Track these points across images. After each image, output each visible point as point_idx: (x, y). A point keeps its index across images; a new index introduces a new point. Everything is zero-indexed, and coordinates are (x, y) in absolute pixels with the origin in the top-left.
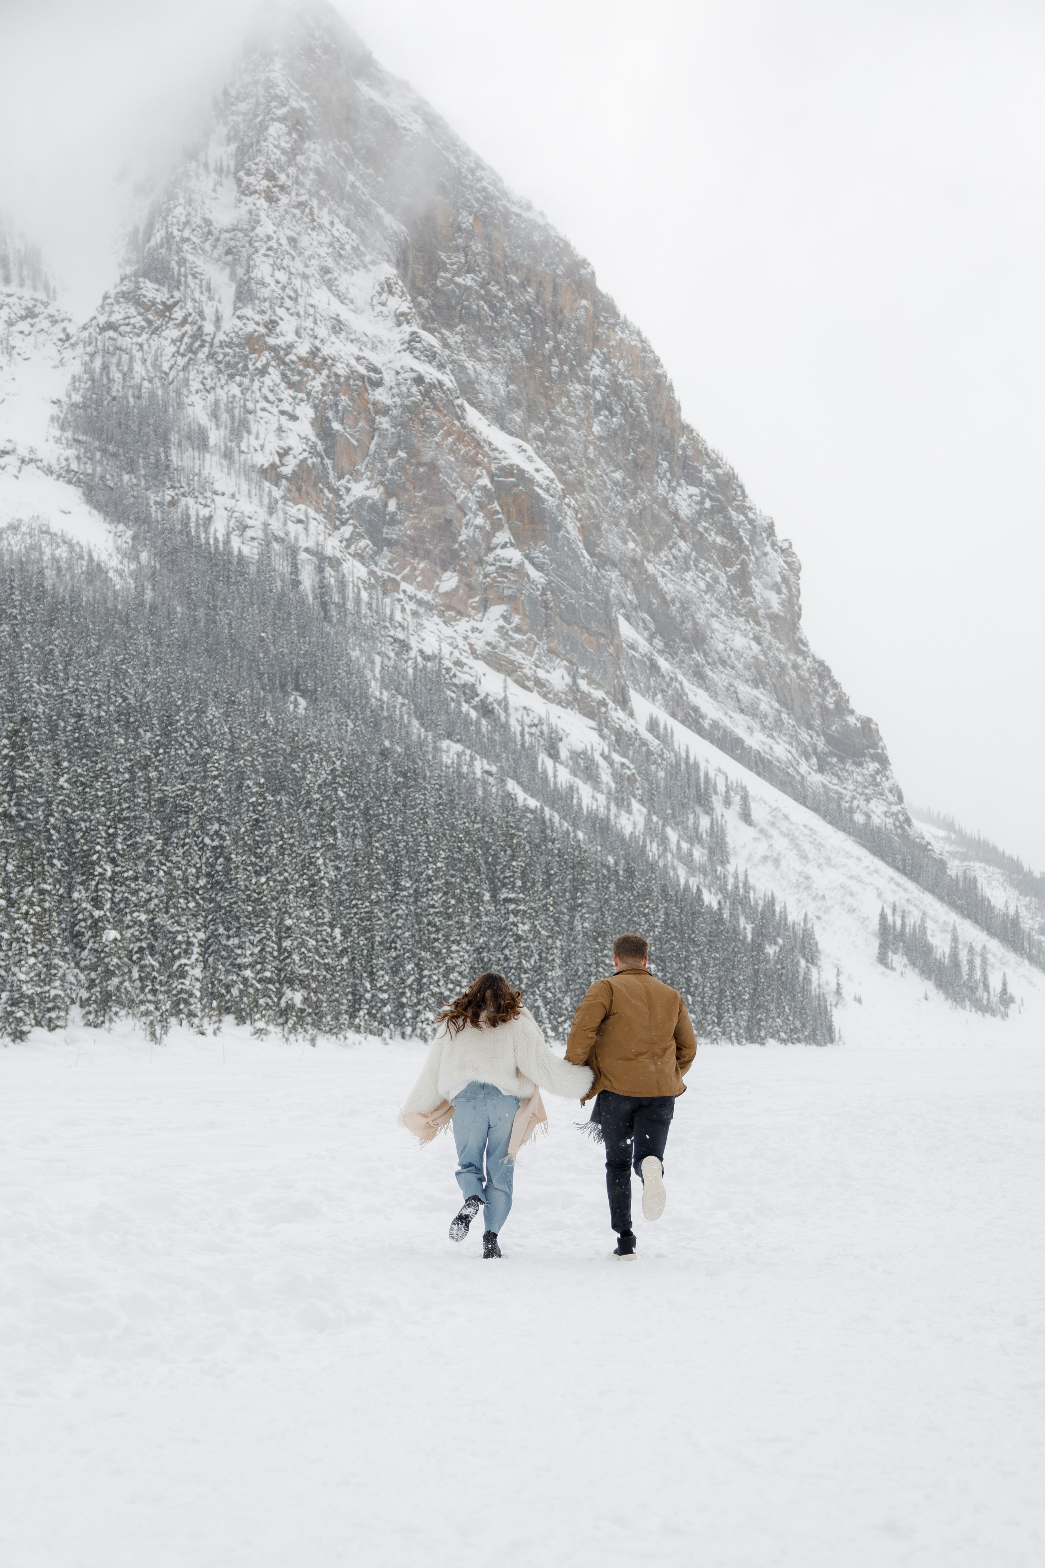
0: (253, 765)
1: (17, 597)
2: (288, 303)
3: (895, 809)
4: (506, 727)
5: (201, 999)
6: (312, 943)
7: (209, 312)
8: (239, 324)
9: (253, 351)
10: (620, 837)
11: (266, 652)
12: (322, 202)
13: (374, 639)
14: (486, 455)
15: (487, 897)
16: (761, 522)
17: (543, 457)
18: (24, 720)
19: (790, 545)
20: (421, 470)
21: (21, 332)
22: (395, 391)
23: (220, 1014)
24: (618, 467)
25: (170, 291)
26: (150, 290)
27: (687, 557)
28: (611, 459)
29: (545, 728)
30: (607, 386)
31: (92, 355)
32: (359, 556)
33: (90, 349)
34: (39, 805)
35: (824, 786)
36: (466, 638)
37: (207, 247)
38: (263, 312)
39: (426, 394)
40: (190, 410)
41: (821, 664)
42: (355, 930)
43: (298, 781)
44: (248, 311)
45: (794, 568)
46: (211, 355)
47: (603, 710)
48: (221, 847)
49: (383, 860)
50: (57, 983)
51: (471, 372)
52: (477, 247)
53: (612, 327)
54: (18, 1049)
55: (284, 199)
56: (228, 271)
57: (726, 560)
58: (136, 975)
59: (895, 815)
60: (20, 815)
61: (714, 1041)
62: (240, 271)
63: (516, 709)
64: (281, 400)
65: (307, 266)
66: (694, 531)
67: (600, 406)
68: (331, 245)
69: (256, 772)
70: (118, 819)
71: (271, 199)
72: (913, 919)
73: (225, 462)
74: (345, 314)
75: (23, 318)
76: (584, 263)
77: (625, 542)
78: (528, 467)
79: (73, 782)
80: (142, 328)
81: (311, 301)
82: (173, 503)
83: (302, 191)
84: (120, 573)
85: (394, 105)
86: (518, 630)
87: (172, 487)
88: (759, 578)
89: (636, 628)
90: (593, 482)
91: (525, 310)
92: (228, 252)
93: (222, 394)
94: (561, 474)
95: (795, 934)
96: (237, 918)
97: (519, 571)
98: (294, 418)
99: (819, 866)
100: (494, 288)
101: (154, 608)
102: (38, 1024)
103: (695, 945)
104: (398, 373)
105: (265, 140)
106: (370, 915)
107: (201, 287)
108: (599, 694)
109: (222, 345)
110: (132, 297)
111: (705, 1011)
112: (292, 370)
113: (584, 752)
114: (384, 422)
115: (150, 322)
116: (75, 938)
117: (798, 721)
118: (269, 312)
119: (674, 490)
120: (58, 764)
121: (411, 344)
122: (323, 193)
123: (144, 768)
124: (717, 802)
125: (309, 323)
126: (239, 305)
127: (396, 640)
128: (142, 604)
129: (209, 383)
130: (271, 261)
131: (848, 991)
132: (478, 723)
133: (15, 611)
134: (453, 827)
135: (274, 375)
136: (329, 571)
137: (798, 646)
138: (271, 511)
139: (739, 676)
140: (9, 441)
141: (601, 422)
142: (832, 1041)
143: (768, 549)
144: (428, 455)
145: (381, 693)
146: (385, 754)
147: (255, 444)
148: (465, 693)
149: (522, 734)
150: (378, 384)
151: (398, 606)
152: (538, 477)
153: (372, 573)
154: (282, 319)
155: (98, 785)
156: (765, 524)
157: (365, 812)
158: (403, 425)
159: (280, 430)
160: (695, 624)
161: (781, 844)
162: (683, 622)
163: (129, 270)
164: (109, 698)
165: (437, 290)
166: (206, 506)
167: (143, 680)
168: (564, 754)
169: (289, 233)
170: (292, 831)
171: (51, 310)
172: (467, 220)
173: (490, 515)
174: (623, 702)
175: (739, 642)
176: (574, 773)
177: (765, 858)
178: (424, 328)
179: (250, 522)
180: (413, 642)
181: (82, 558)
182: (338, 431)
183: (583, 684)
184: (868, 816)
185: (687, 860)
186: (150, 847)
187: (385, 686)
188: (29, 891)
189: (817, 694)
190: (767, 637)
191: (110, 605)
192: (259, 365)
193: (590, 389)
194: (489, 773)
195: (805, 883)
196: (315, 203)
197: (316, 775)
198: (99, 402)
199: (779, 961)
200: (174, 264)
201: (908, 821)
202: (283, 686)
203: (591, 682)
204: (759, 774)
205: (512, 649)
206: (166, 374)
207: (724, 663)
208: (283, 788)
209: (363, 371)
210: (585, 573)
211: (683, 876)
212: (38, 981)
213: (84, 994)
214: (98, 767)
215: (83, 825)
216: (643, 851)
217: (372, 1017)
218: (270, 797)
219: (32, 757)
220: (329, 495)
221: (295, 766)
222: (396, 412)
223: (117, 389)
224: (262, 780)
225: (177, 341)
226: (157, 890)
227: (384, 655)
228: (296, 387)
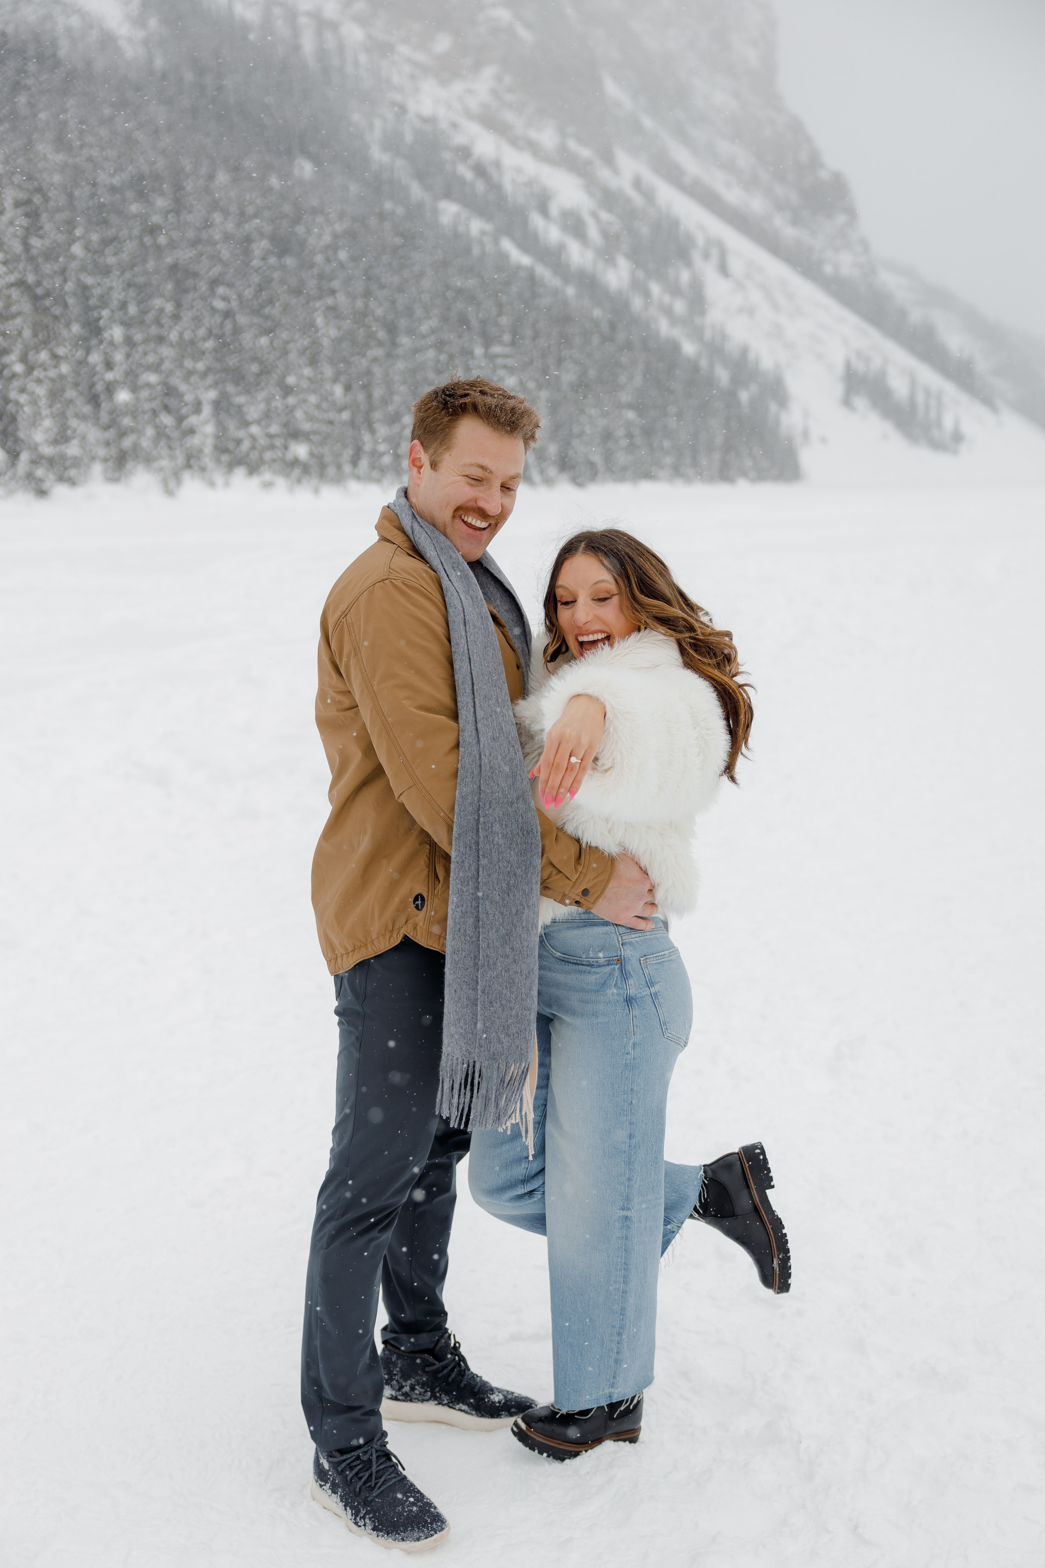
0: (259, 228)
3: (863, 259)
4: (499, 187)
5: (212, 454)
6: (313, 399)
10: (607, 291)
13: (374, 103)
15: (479, 351)
23: (231, 468)
29: (537, 188)
35: (798, 239)
36: (460, 99)
42: (355, 387)
43: (302, 244)
47: (591, 168)
48: (228, 309)
49: (382, 320)
54: (42, 506)
58: (150, 432)
59: (863, 266)
60: (38, 284)
63: (510, 170)
69: (262, 235)
70: (129, 284)
72: (877, 364)
79: (87, 248)
84: (129, 41)
86: (510, 90)
88: (737, 33)
89: (622, 86)
95: (768, 381)
96: (244, 377)
97: (508, 34)
99: (791, 315)
101: (164, 76)
102: (59, 481)
103: (672, 392)
106: (369, 372)
108: (587, 153)
111: (681, 455)
113: (574, 211)
116: (94, 400)
117: (775, 176)
120: (72, 232)
123: (154, 233)
124: (697, 257)
127: (393, 103)
128: (152, 72)
131: (814, 432)
132: (473, 184)
134: (447, 287)
136: (327, 35)
137: (774, 101)
139: (717, 132)
142: (798, 478)
145: (377, 156)
146: (382, 216)
148: (457, 155)
149: (516, 193)
151: (395, 70)
153: (368, 36)
155: (110, 251)
157: (366, 272)
160: (678, 81)
161: (757, 296)
162: (666, 79)
164: (121, 166)
168: (555, 212)
174: (609, 160)
175: (720, 98)
176: (564, 230)
177: (741, 310)
180: (411, 105)
181: (92, 26)
183: (573, 144)
184: (837, 267)
185: (668, 312)
186: (162, 310)
187: (381, 148)
189: (790, 148)
190: (747, 93)
191: (120, 74)
194: (485, 233)
195: (778, 332)
197: (319, 237)
199: (752, 406)
201: (874, 271)
202: (288, 150)
203: (580, 140)
204: (734, 227)
205: (504, 109)
207: (705, 120)
208: (289, 251)
211: (664, 328)
212: (56, 442)
213: (102, 452)
214: (111, 232)
215: (97, 292)
216: (626, 306)
217: (373, 467)
218: (272, 260)
219: (48, 227)
221: (299, 229)
224: (266, 245)
226: (167, 351)
227: (383, 118)
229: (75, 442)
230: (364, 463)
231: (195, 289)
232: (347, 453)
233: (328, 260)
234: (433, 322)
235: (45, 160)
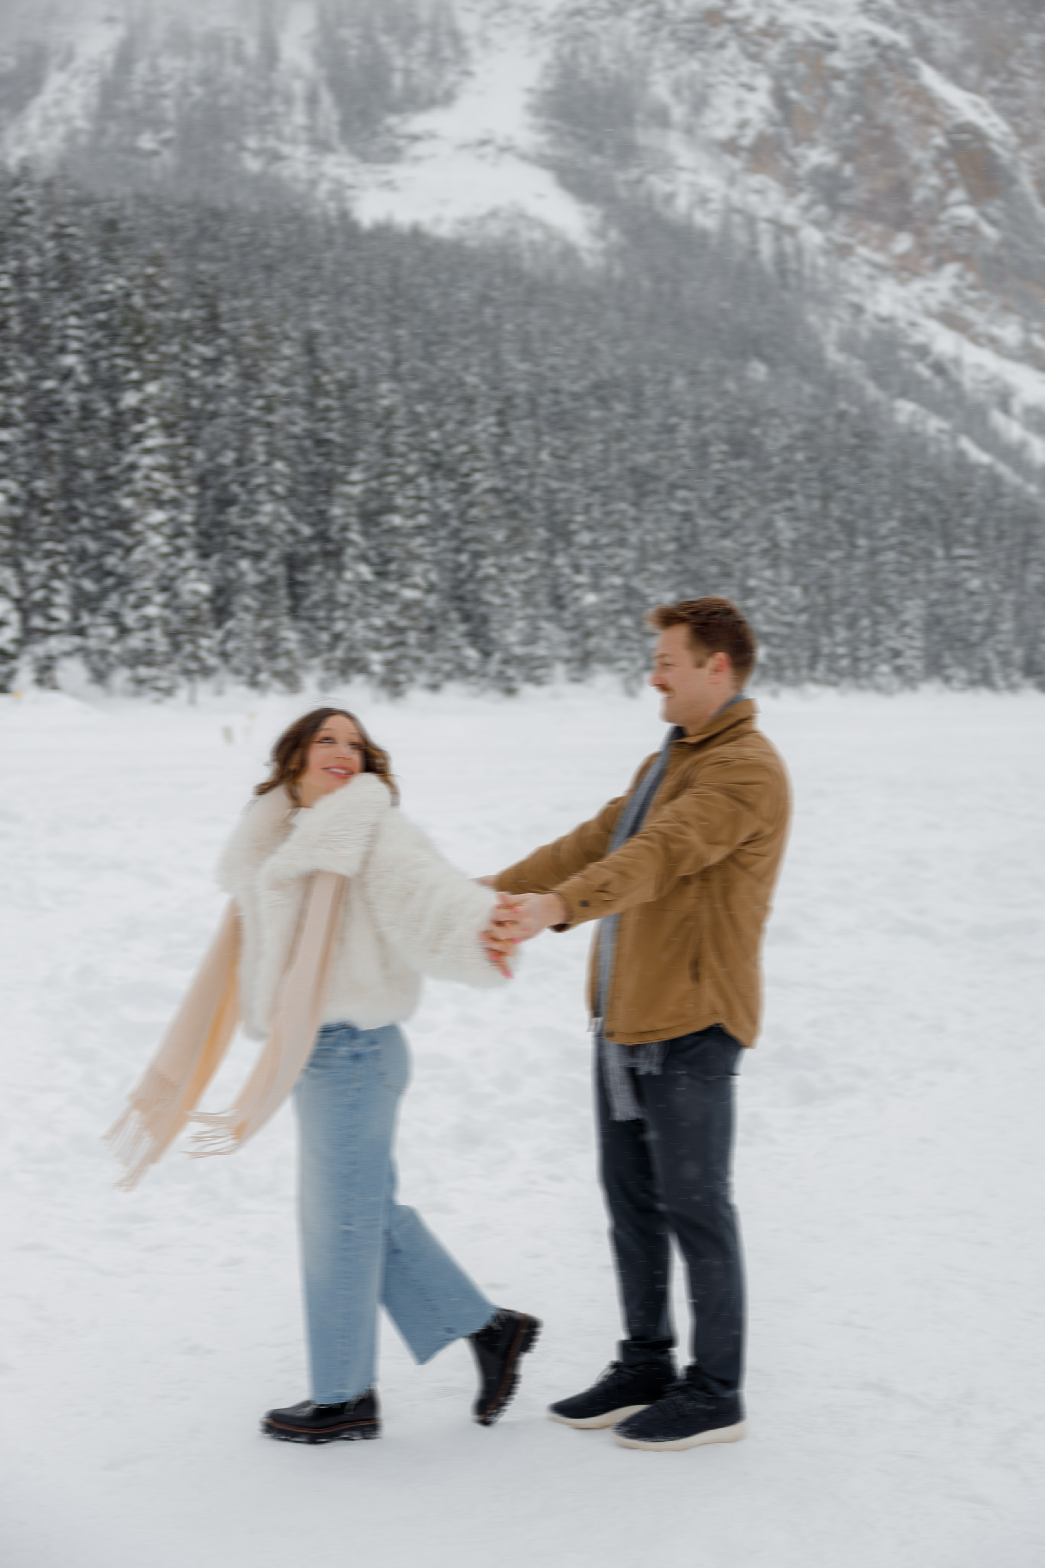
0: (717, 432)
1: (498, 280)
4: (959, 385)
6: (773, 601)
9: (713, 25)
11: (729, 322)
13: (831, 304)
14: (941, 112)
15: (940, 552)
17: (998, 111)
18: (509, 398)
20: (878, 133)
21: (497, 25)
22: (852, 54)
29: (998, 384)
31: (562, 42)
32: (817, 224)
33: (560, 35)
36: (919, 298)
39: (882, 56)
40: (653, 90)
42: (814, 589)
43: (759, 446)
46: (674, 33)
48: (689, 513)
49: (840, 521)
51: (927, 30)
58: (612, 633)
63: (970, 367)
69: (719, 438)
73: (687, 138)
75: (497, 10)
78: (985, 124)
79: (553, 456)
80: (608, 11)
82: (639, 181)
84: (591, 251)
86: (972, 288)
87: (638, 166)
93: (684, 71)
94: (1017, 127)
97: (975, 229)
98: (750, 88)
101: (623, 285)
102: (527, 680)
104: (853, 37)
106: (827, 576)
109: (684, 21)
112: (750, 41)
113: (1037, 407)
114: (839, 87)
116: (558, 602)
120: (540, 438)
121: (867, 6)
127: (852, 304)
128: (612, 281)
129: (672, 61)
132: (932, 383)
133: (497, 294)
134: (908, 487)
135: (732, 50)
136: (787, 240)
138: (731, 181)
140: (488, 131)
144: (884, 117)
145: (838, 356)
146: (841, 416)
147: (716, 117)
148: (919, 353)
149: (976, 391)
150: (832, 48)
151: (854, 272)
152: (994, 133)
153: (829, 240)
155: (575, 457)
157: (824, 473)
158: (860, 89)
159: (739, 102)
164: (583, 374)
166: (669, 181)
167: (614, 355)
168: (1017, 408)
173: (944, 173)
176: (1027, 428)
179: (711, 195)
180: (870, 306)
181: (555, 239)
182: (795, 101)
183: (1037, 338)
187: (842, 349)
188: (517, 559)
191: (582, 283)
192: (719, 38)
194: (942, 431)
197: (776, 439)
198: (569, 87)
202: (744, 353)
205: (968, 307)
206: (631, 55)
208: (746, 453)
209: (818, 36)
210: (1039, 227)
213: (566, 653)
214: (575, 440)
215: (562, 496)
217: (831, 670)
218: (731, 463)
219: (516, 433)
220: (786, 164)
221: (756, 431)
222: (851, 76)
223: (585, 73)
224: (724, 447)
225: (640, 21)
226: (629, 554)
227: (839, 319)
228: (754, 57)
229: (543, 643)
230: (821, 667)
231: (655, 492)
232: (805, 656)
233: (786, 461)
234: (893, 524)
235: (512, 369)
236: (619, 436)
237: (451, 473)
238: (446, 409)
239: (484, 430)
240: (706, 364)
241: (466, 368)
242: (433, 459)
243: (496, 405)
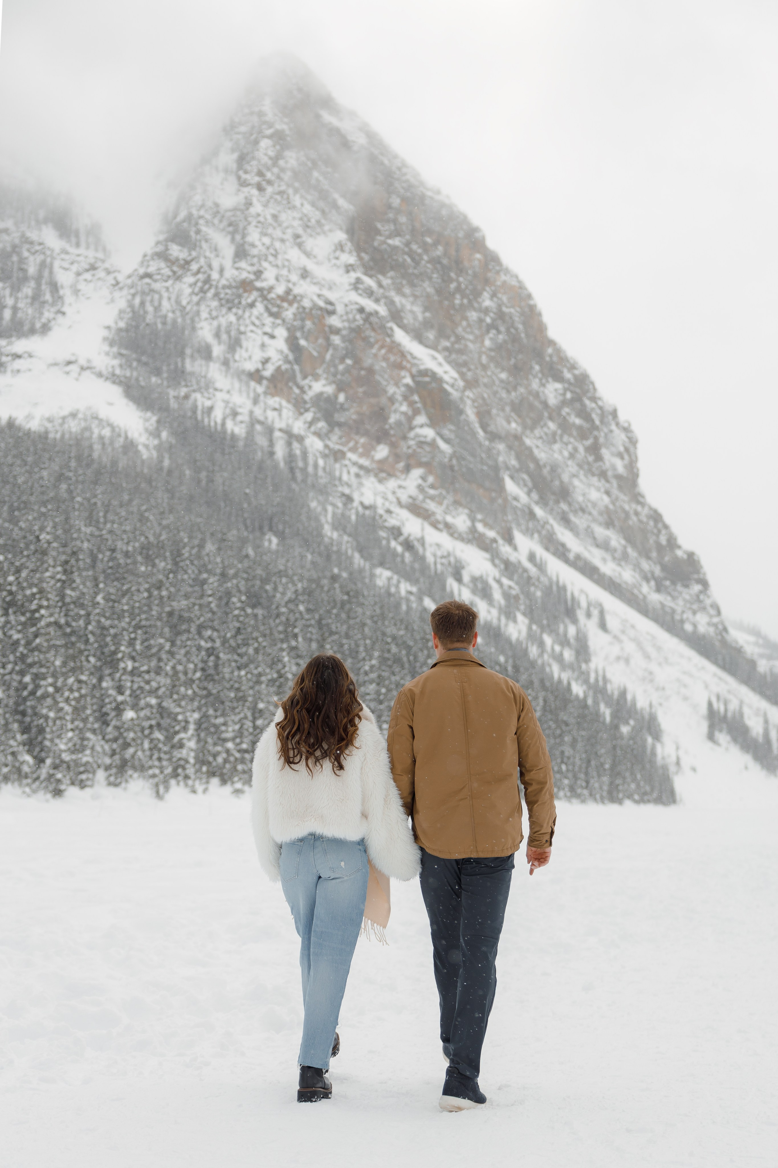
0: (237, 586)
1: (73, 464)
2: (271, 258)
3: (715, 620)
4: (423, 558)
5: (194, 765)
7: (215, 264)
8: (236, 273)
9: (245, 291)
10: (508, 641)
11: (249, 504)
12: (296, 191)
13: (327, 494)
14: (408, 361)
16: (609, 408)
17: (449, 363)
18: (74, 553)
19: (630, 425)
20: (363, 373)
21: (86, 280)
22: (345, 318)
23: (208, 777)
24: (503, 370)
25: (189, 251)
26: (176, 251)
27: (554, 434)
28: (498, 365)
29: (452, 559)
30: (495, 313)
31: (134, 295)
32: (318, 435)
33: (132, 291)
34: (81, 616)
35: (661, 603)
36: (394, 493)
37: (216, 221)
38: (252, 265)
39: (366, 320)
40: (200, 333)
41: (656, 511)
43: (270, 599)
44: (243, 264)
45: (633, 442)
46: (216, 295)
47: (494, 545)
48: (213, 648)
50: (88, 752)
51: (398, 304)
52: (403, 219)
53: (498, 273)
54: (57, 803)
55: (270, 190)
56: (229, 238)
57: (583, 435)
58: (146, 745)
59: (715, 625)
60: (68, 624)
61: (583, 801)
62: (238, 237)
63: (431, 545)
64: (264, 325)
65: (284, 233)
66: (559, 414)
67: (489, 328)
68: (301, 219)
69: (239, 591)
70: (138, 627)
71: (260, 188)
72: (733, 705)
73: (223, 368)
74: (310, 265)
75: (87, 270)
76: (476, 229)
77: (509, 422)
78: (439, 371)
79: (107, 599)
80: (169, 277)
81: (287, 257)
82: (187, 397)
83: (282, 183)
84: (146, 446)
85: (346, 126)
86: (432, 487)
87: (186, 386)
88: (607, 448)
89: (518, 484)
90: (486, 380)
91: (435, 261)
92: (230, 224)
93: (223, 321)
94: (462, 375)
95: (643, 717)
96: (223, 703)
97: (433, 444)
98: (272, 337)
99: (660, 664)
100: (414, 247)
101: (170, 472)
102: (73, 783)
103: (567, 724)
104: (346, 305)
105: (258, 150)
107: (210, 247)
108: (491, 534)
109: (224, 287)
110: (163, 255)
111: (576, 778)
112: (272, 304)
113: (481, 577)
114: (336, 340)
115: (174, 273)
116: (102, 718)
117: (640, 554)
118: (257, 265)
119: (543, 385)
120: (97, 585)
121: (356, 285)
122: (297, 184)
123: (159, 588)
124: (581, 615)
125: (285, 272)
126: (237, 260)
127: (343, 495)
128: (161, 469)
129: (214, 314)
130: (259, 230)
131: (685, 763)
132: (403, 556)
133: (71, 474)
134: (384, 634)
135: (260, 307)
136: (296, 445)
137: (637, 498)
138: (256, 401)
139: (595, 520)
140: (73, 354)
141: (491, 339)
142: (674, 801)
143: (613, 427)
144: (368, 362)
145: (332, 533)
146: (334, 578)
147: (245, 355)
148: (393, 533)
149: (435, 563)
150: (333, 313)
151: (345, 471)
152: (446, 378)
153: (326, 446)
154: (266, 269)
155: (124, 601)
156: (611, 409)
157: (319, 622)
158: (351, 341)
159: (263, 346)
160: (562, 482)
161: (630, 647)
162: (552, 481)
163: (161, 237)
164: (135, 537)
165: (375, 249)
166: (209, 399)
167: (160, 524)
168: (466, 578)
169: (273, 211)
170: (264, 636)
171: (107, 265)
172: (396, 201)
173: (411, 404)
174: (509, 539)
175: (594, 495)
176: (474, 592)
177: (618, 658)
178: (366, 274)
179: (240, 410)
180: (356, 496)
181: (119, 435)
182: (303, 347)
183: (480, 527)
184: (695, 626)
185: (559, 659)
186: (161, 647)
187: (335, 528)
188: (71, 680)
189: (653, 533)
190: (615, 492)
191: (138, 469)
192: (250, 300)
193: (482, 316)
194: (411, 593)
195: (649, 677)
196: (290, 191)
197: (283, 594)
198: (137, 327)
199: (632, 738)
200: (192, 234)
201: (725, 629)
202: (261, 528)
203: (486, 524)
204: (611, 593)
205: (428, 501)
206: (184, 308)
207: (583, 510)
208: (260, 604)
209: (321, 304)
210: (481, 445)
211: (555, 670)
212: (74, 750)
213: (108, 761)
214: (125, 588)
215: (112, 631)
216: (526, 652)
218: (249, 611)
219: (78, 581)
220: (297, 391)
221: (268, 587)
222: (344, 332)
223: (149, 318)
224: (244, 598)
225: (193, 285)
226: (164, 681)
227: (334, 505)
228: (275, 315)
231: (189, 631)
233: (291, 611)
234: (374, 662)
235: (79, 530)
236: (159, 586)
237: (21, 610)
238: (24, 560)
239: (52, 577)
240: (232, 535)
241: (42, 529)
242: (8, 599)
243: (63, 558)
